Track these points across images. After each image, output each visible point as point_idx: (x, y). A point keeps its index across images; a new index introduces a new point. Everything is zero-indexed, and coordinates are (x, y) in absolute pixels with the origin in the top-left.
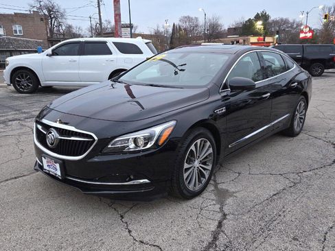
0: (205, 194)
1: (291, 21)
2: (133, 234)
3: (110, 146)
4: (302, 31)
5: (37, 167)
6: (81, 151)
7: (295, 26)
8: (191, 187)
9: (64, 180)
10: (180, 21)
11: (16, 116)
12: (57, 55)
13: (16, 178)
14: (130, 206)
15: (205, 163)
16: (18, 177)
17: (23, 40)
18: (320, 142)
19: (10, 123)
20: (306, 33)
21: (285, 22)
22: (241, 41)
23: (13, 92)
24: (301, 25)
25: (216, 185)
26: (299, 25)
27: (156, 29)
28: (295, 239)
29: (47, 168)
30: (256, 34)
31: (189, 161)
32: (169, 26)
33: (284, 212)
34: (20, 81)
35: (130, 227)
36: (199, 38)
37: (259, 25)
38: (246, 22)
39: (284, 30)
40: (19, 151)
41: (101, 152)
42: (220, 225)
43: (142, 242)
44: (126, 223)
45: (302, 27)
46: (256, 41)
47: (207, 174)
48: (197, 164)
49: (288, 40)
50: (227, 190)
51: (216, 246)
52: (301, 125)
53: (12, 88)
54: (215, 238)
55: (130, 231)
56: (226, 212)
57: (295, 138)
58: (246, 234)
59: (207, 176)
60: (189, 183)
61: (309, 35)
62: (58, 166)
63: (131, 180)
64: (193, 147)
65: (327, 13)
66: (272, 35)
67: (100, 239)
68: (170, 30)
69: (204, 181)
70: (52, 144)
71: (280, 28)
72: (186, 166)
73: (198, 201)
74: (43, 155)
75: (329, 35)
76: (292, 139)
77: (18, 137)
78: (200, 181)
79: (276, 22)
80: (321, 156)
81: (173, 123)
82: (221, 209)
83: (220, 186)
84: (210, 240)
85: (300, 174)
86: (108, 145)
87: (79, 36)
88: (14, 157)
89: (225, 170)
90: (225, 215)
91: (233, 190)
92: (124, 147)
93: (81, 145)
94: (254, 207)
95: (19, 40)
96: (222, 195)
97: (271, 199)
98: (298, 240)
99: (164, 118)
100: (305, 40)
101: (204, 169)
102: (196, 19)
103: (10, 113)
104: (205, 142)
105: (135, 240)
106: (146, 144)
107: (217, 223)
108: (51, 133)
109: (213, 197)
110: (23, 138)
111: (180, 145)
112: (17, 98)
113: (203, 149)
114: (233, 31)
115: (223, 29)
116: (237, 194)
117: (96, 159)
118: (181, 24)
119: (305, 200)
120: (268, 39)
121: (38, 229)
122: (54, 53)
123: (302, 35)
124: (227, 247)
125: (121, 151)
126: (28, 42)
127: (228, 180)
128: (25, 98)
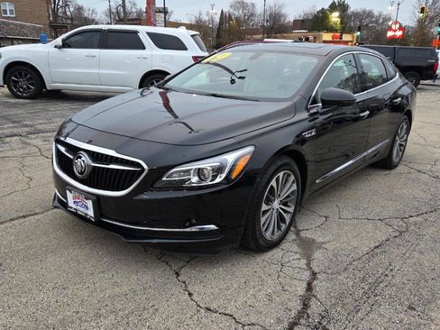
0: (285, 245)
1: (376, 13)
2: (194, 297)
3: (164, 179)
4: (390, 29)
5: (57, 203)
6: (124, 184)
7: (381, 21)
8: (268, 235)
9: (98, 223)
10: (231, 7)
11: (15, 131)
12: (70, 47)
13: (24, 217)
14: (187, 259)
15: (285, 204)
16: (28, 216)
17: (16, 25)
18: (424, 177)
19: (8, 139)
20: (395, 31)
21: (369, 14)
22: (311, 38)
23: (7, 96)
24: (389, 19)
25: (298, 233)
26: (387, 19)
27: (198, 16)
28: (411, 308)
29: (74, 206)
30: (330, 29)
31: (269, 201)
32: (216, 14)
33: (391, 270)
34: (18, 82)
35: (190, 289)
36: (255, 32)
37: (335, 17)
38: (318, 12)
39: (367, 25)
40: (26, 180)
41: (152, 186)
42: (309, 287)
43: (208, 309)
44: (184, 282)
45: (390, 23)
46: (331, 39)
47: (287, 218)
48: (276, 204)
49: (370, 39)
50: (313, 240)
51: (308, 317)
52: (401, 153)
53: (6, 90)
54: (306, 306)
55: (190, 294)
56: (316, 270)
57: (393, 171)
58: (346, 301)
59: (288, 221)
60: (266, 230)
61: (399, 33)
62: (90, 204)
63: (191, 225)
64: (273, 183)
65: (424, 6)
66: (351, 31)
67: (151, 304)
68: (217, 19)
69: (284, 227)
70: (82, 173)
71: (361, 23)
72: (264, 207)
73: (276, 254)
74: (68, 187)
75: (424, 34)
76: (388, 172)
77: (21, 160)
78: (279, 228)
79: (356, 15)
80: (429, 196)
81: (250, 149)
82: (308, 265)
83: (303, 234)
84: (299, 308)
85: (405, 220)
86: (162, 176)
87: (93, 22)
88: (18, 188)
89: (307, 212)
90: (314, 274)
91: (321, 240)
92: (184, 181)
93: (123, 177)
94: (351, 264)
95: (9, 24)
96: (308, 247)
97: (372, 253)
98: (414, 309)
99: (239, 143)
100: (393, 40)
101: (285, 211)
102: (253, 4)
103: (6, 126)
104: (289, 175)
105: (199, 306)
106: (214, 177)
107: (305, 285)
108: (80, 158)
109: (296, 248)
110: (28, 161)
111: (258, 179)
112: (14, 105)
113: (285, 184)
114: (300, 24)
115: (287, 21)
116: (327, 246)
117: (145, 196)
118: (231, 11)
119: (416, 255)
120: (346, 37)
121: (64, 289)
122: (66, 44)
123: (390, 34)
124: (323, 317)
125: (179, 186)
126: (22, 26)
127: (313, 226)
128: (24, 105)
